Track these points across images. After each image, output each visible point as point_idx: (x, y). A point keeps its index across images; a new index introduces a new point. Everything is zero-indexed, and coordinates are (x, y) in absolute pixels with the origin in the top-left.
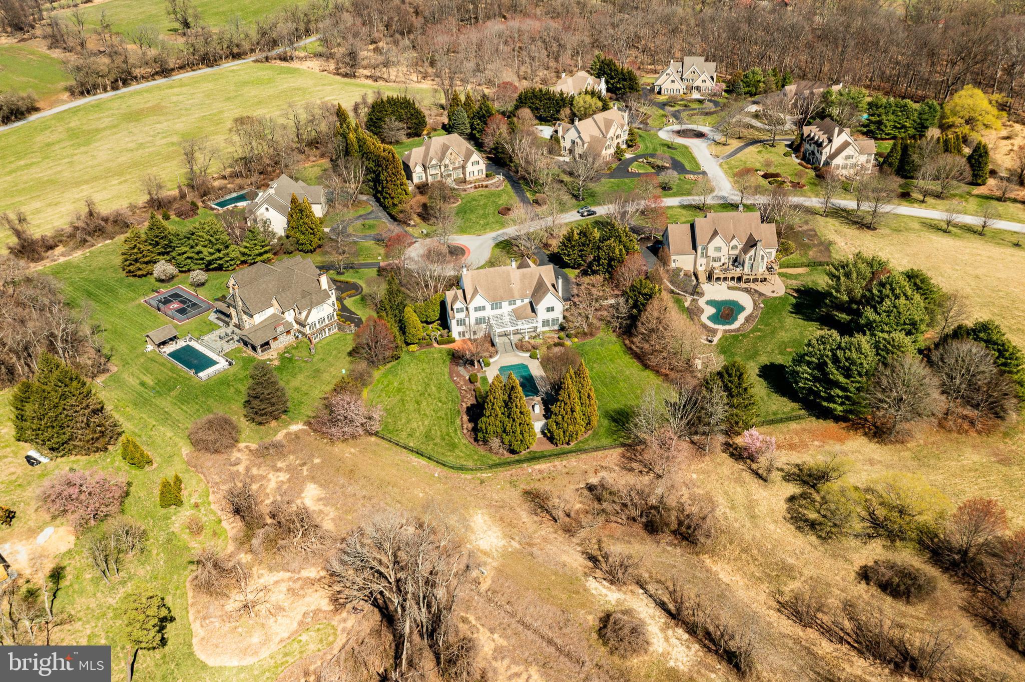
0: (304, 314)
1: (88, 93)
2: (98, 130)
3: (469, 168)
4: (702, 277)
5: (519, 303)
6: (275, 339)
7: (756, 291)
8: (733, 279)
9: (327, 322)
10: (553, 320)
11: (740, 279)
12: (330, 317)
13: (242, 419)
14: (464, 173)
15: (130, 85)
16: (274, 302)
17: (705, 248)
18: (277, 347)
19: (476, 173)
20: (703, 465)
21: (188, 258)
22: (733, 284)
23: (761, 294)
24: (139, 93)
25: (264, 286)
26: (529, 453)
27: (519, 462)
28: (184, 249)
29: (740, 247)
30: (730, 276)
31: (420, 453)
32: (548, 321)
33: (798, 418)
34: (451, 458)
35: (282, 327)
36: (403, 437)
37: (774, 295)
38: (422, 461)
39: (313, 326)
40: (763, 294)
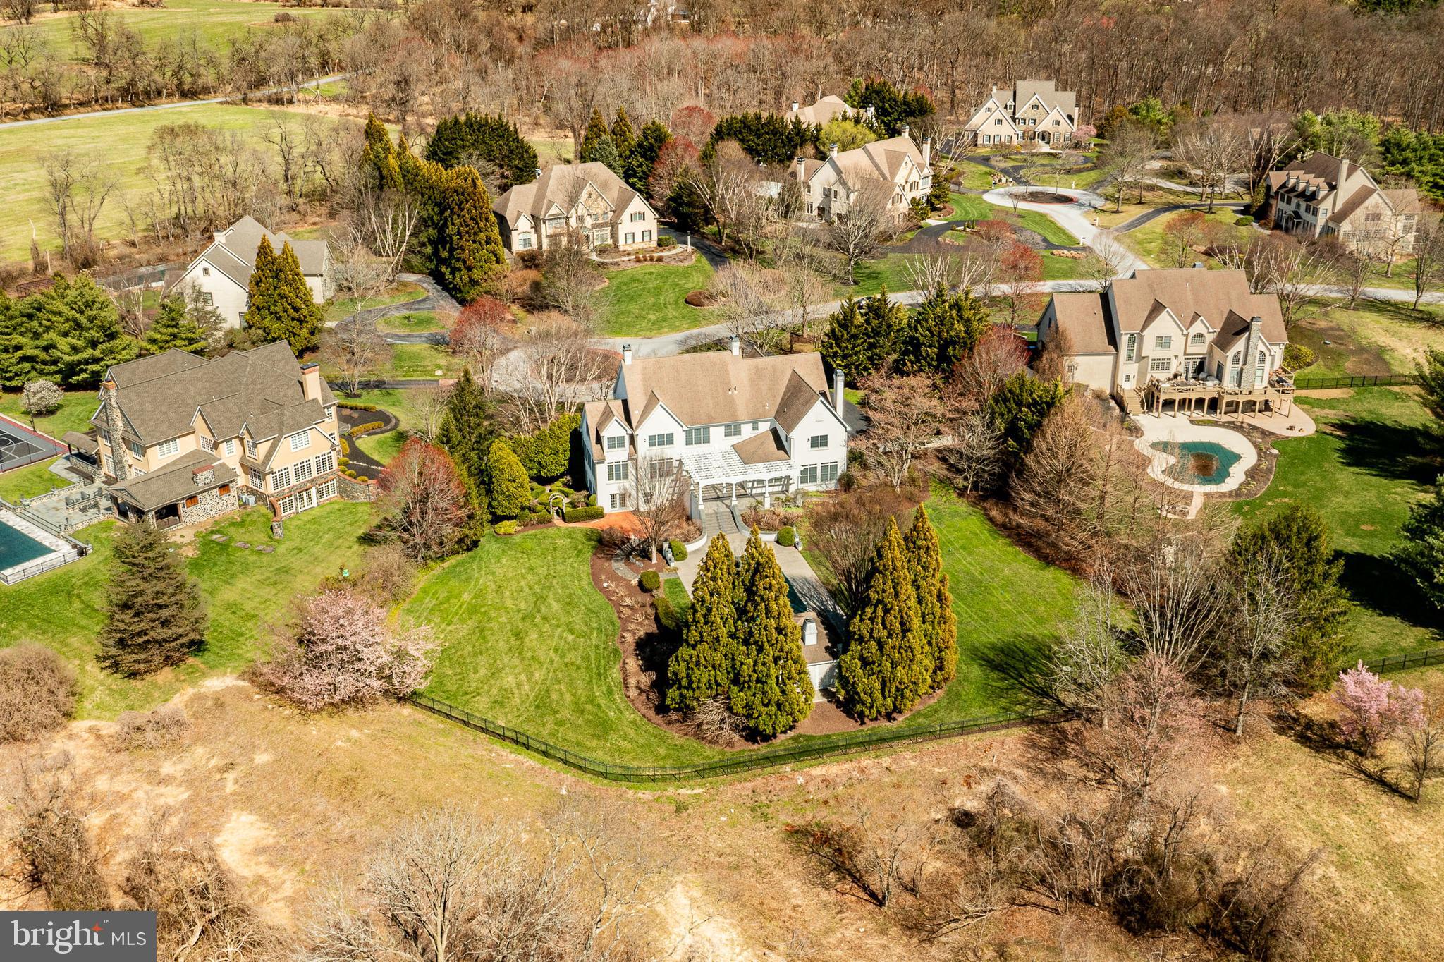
0: (263, 448)
3: (625, 226)
4: (1133, 403)
5: (747, 431)
6: (192, 499)
7: (1255, 428)
8: (1200, 403)
9: (314, 474)
10: (824, 468)
11: (1214, 405)
12: (322, 462)
13: (92, 667)
14: (614, 236)
16: (198, 422)
17: (1136, 340)
18: (196, 518)
19: (638, 238)
20: (1236, 764)
22: (1197, 415)
23: (1264, 433)
25: (178, 388)
29: (1210, 338)
30: (1194, 397)
31: (521, 742)
32: (814, 469)
34: (599, 754)
35: (209, 473)
36: (481, 707)
37: (1295, 434)
38: (530, 761)
39: (283, 477)
40: (1271, 433)
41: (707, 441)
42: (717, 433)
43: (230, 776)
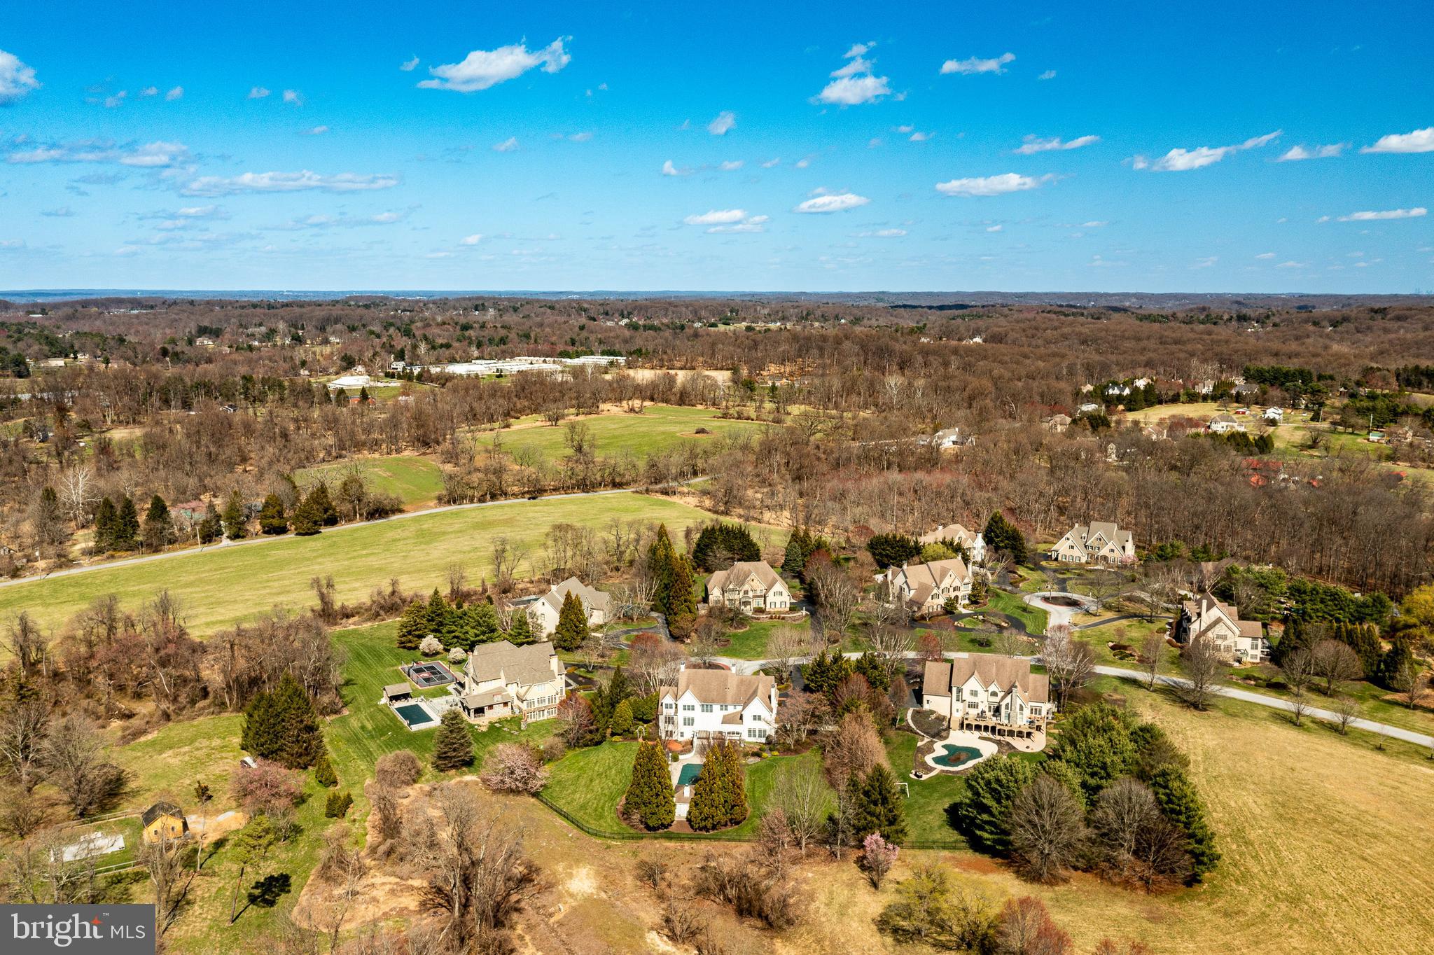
0: (525, 689)
1: (455, 502)
2: (444, 533)
3: (771, 598)
4: (955, 723)
5: (731, 709)
6: (491, 706)
7: (1008, 744)
8: (986, 728)
9: (547, 704)
10: (760, 731)
11: (993, 729)
12: (551, 699)
13: (429, 766)
14: (765, 603)
15: (498, 499)
16: (502, 675)
17: (960, 691)
18: (490, 716)
19: (778, 605)
20: (826, 868)
21: (455, 637)
22: (985, 734)
23: (1011, 747)
24: (501, 507)
26: (666, 832)
27: (652, 837)
28: (454, 628)
30: (983, 724)
31: (566, 816)
32: (755, 731)
33: (953, 848)
34: (593, 825)
35: (500, 696)
36: (561, 804)
37: (1029, 751)
38: (565, 823)
40: (1014, 748)
41: (711, 711)
42: (716, 707)
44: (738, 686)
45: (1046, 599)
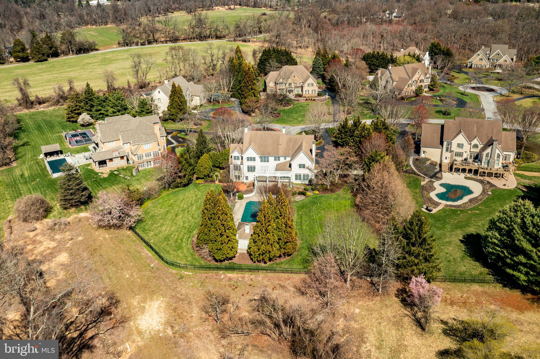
0: (135, 147)
1: (127, 45)
3: (306, 87)
4: (445, 168)
5: (282, 160)
6: (111, 160)
7: (489, 183)
8: (470, 171)
9: (153, 157)
10: (304, 176)
11: (476, 172)
12: (156, 154)
15: (152, 44)
16: (120, 137)
17: (449, 144)
18: (111, 166)
20: (371, 303)
22: (468, 175)
23: (492, 185)
24: (153, 47)
26: (230, 263)
27: (218, 268)
29: (480, 146)
30: (467, 168)
31: (152, 247)
32: (300, 176)
33: (482, 282)
37: (506, 187)
38: (150, 254)
39: (140, 157)
40: (494, 186)
41: (268, 161)
42: (271, 159)
43: (70, 242)
44: (287, 142)
45: (473, 88)
